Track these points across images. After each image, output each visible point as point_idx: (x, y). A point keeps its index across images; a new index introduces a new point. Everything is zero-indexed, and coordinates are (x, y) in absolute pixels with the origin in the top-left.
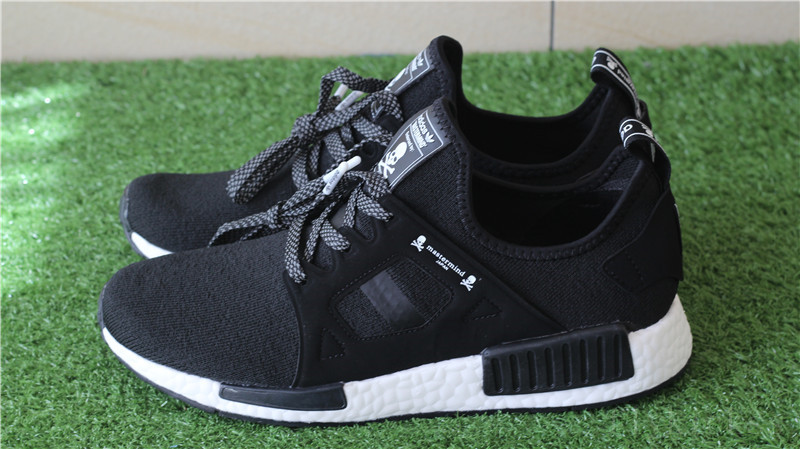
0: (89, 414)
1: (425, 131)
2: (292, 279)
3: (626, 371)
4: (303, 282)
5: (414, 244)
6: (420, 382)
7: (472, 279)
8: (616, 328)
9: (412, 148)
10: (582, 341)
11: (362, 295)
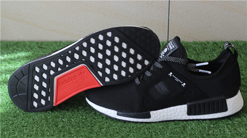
0: (27, 136)
1: (172, 45)
2: (137, 84)
3: (226, 109)
4: (140, 85)
5: (169, 74)
6: (170, 111)
7: (184, 84)
8: (223, 97)
9: (169, 49)
10: (214, 101)
11: (155, 88)
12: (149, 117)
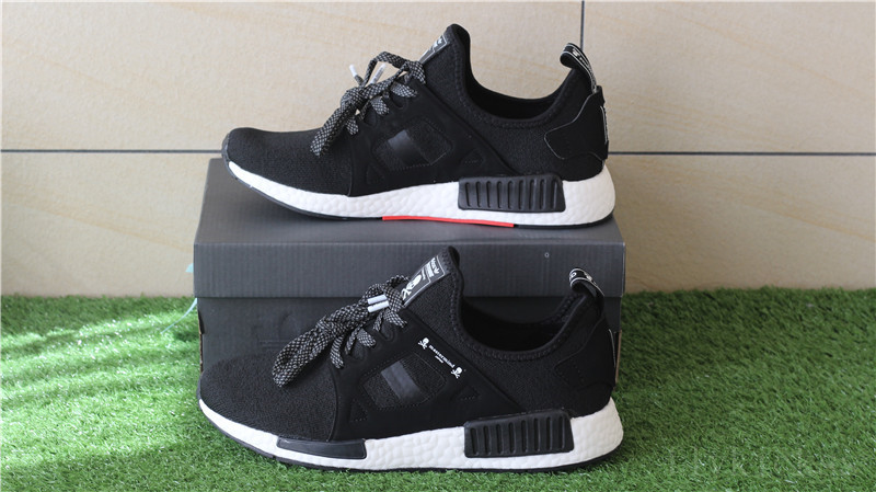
1: (434, 266)
2: (334, 365)
3: (568, 445)
4: (342, 368)
5: (420, 343)
6: (419, 443)
7: (459, 370)
8: (560, 412)
9: (424, 278)
10: (536, 420)
11: (382, 377)
12: (361, 454)
